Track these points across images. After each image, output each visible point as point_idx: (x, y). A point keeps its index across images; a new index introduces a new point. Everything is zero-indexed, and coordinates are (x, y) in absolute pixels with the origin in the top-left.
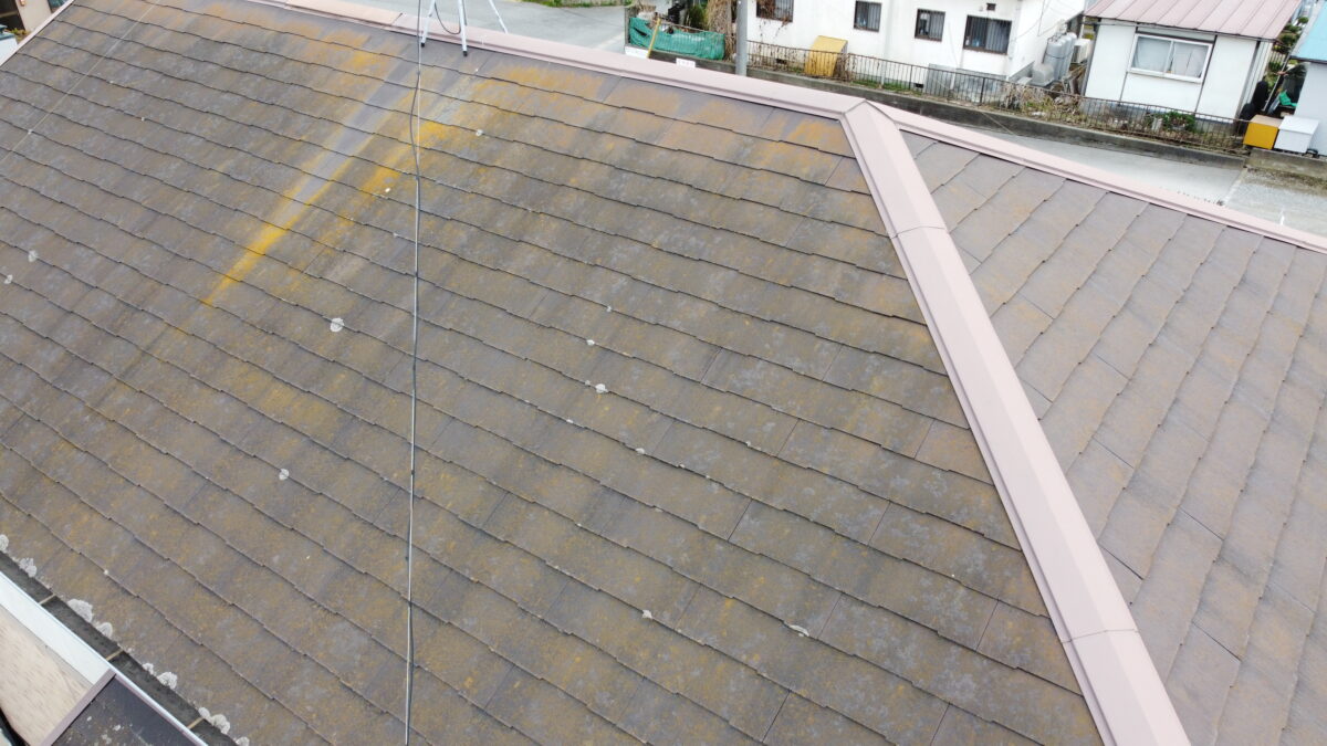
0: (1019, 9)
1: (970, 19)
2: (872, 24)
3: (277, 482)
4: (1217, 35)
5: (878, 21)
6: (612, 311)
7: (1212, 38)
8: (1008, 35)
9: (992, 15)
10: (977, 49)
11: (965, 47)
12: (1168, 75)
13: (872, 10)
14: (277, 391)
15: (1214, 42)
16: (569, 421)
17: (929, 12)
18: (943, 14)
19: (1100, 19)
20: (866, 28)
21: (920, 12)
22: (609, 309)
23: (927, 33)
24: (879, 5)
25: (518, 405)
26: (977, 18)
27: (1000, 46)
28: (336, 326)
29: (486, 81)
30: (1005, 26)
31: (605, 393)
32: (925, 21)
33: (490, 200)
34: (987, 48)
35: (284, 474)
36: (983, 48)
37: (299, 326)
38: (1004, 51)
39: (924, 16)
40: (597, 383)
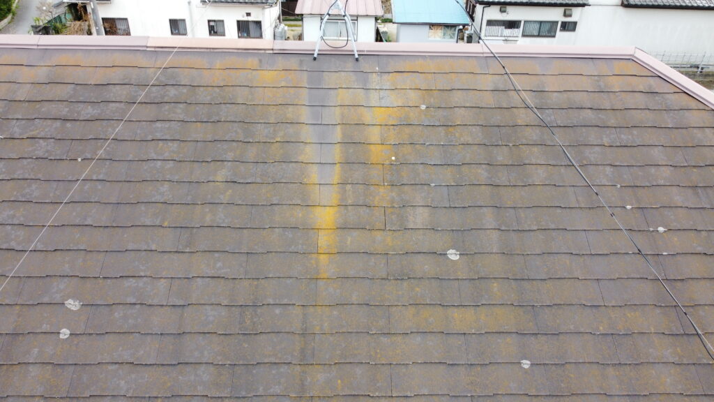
0: (263, 14)
1: (238, 22)
2: (182, 31)
3: (526, 371)
4: (357, 16)
5: (185, 29)
6: (621, 186)
7: (356, 18)
8: (261, 28)
9: (250, 19)
10: (245, 38)
11: (239, 37)
12: (341, 38)
13: (180, 24)
14: (456, 314)
15: (357, 20)
16: (665, 253)
17: (214, 21)
18: (223, 21)
19: (302, 15)
20: (179, 34)
21: (209, 21)
22: (619, 186)
23: (216, 33)
24: (184, 20)
25: (626, 256)
26: (243, 21)
27: (258, 35)
28: (453, 255)
29: (391, 74)
30: (258, 24)
31: (665, 231)
32: (213, 26)
33: (477, 146)
34: (251, 36)
35: (526, 364)
36: (249, 36)
37: (425, 266)
38: (261, 36)
39: (212, 24)
40: (657, 228)
